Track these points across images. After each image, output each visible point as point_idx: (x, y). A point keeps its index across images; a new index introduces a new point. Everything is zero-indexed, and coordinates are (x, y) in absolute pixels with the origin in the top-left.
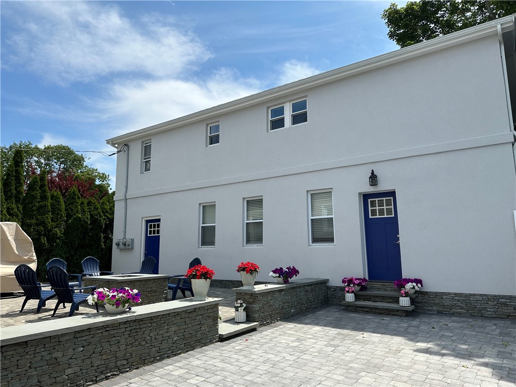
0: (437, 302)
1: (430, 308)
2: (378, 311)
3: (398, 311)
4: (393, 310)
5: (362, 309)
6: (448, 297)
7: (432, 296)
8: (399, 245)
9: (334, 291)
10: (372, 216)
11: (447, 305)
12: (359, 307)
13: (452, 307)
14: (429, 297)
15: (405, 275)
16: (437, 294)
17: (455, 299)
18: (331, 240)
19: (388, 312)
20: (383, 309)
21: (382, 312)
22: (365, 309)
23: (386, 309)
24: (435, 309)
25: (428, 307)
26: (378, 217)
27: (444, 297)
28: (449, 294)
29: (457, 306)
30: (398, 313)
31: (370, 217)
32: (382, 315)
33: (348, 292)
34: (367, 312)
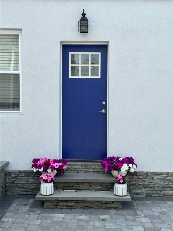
0: (147, 183)
1: (138, 192)
2: (87, 205)
3: (113, 202)
4: (107, 202)
5: (65, 204)
6: (160, 177)
7: (142, 177)
8: (105, 115)
9: (16, 177)
10: (71, 76)
11: (157, 187)
12: (61, 201)
13: (163, 188)
14: (138, 178)
15: (111, 153)
16: (147, 175)
17: (167, 180)
18: (16, 106)
19: (100, 205)
20: (94, 202)
21: (92, 205)
22: (69, 204)
23: (98, 202)
24: (144, 192)
25: (136, 189)
26: (80, 77)
27: (155, 178)
28: (161, 173)
29: (169, 187)
30: (113, 205)
31: (70, 77)
32: (92, 210)
33: (46, 181)
34: (72, 207)
